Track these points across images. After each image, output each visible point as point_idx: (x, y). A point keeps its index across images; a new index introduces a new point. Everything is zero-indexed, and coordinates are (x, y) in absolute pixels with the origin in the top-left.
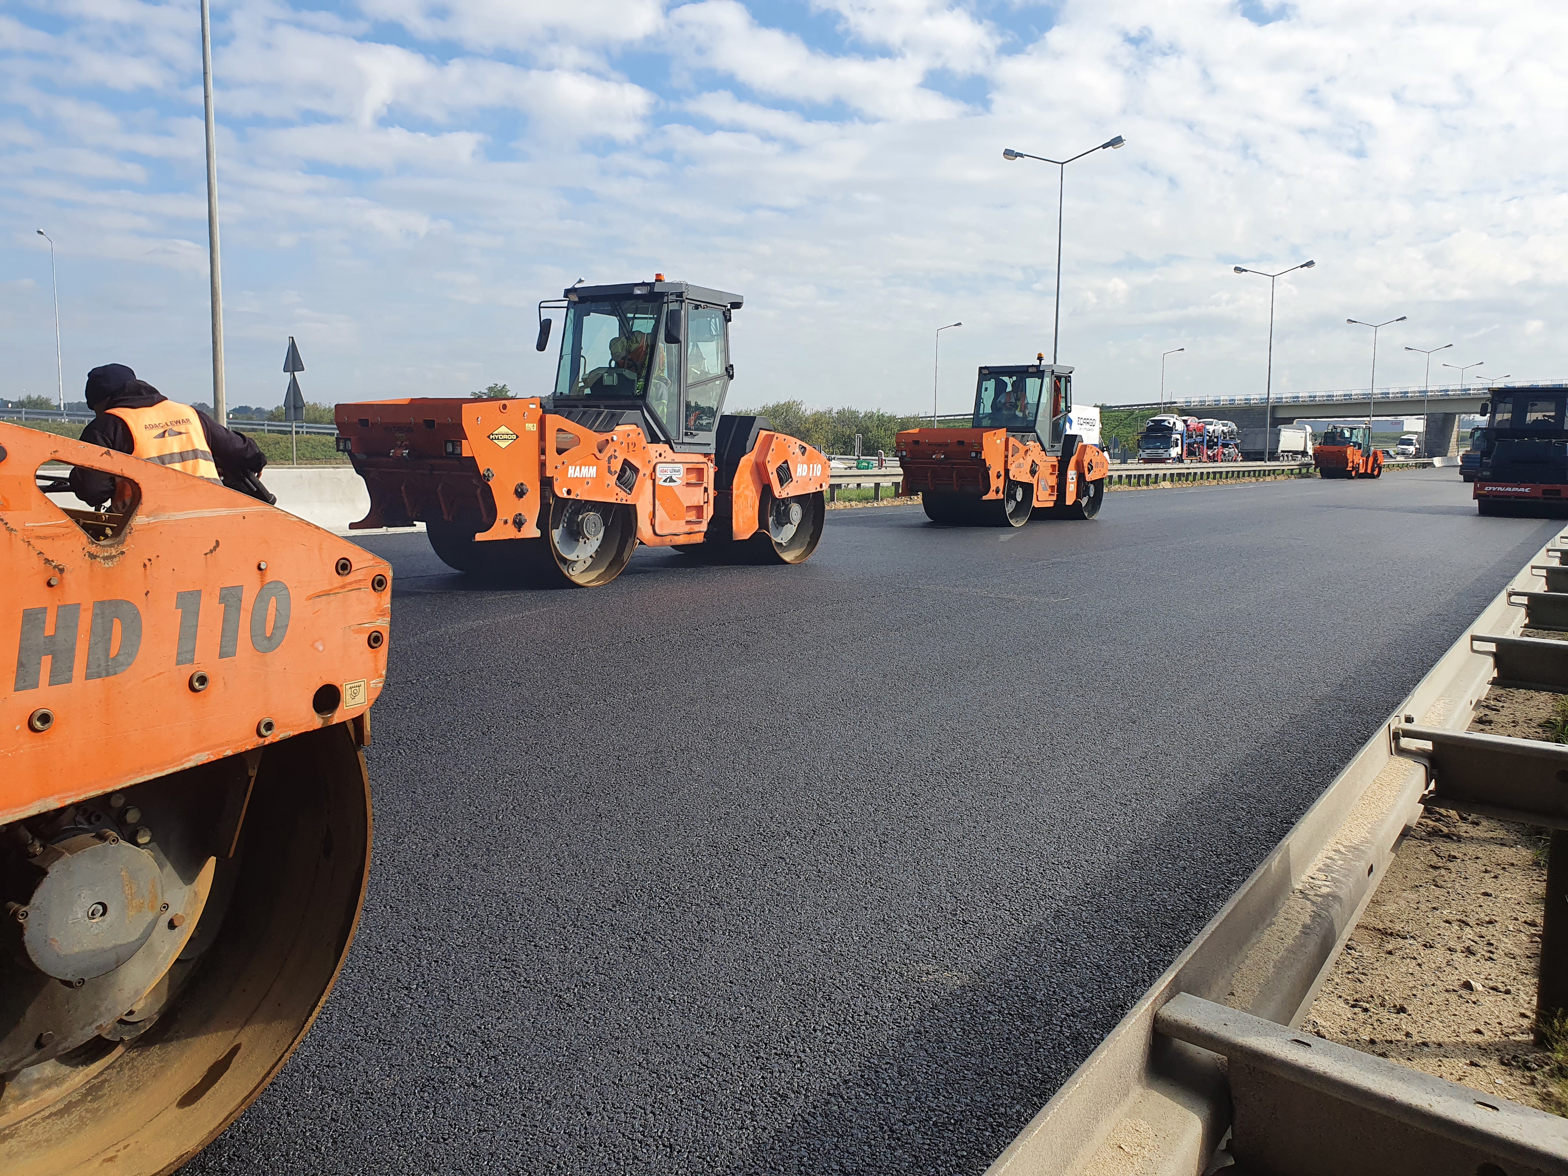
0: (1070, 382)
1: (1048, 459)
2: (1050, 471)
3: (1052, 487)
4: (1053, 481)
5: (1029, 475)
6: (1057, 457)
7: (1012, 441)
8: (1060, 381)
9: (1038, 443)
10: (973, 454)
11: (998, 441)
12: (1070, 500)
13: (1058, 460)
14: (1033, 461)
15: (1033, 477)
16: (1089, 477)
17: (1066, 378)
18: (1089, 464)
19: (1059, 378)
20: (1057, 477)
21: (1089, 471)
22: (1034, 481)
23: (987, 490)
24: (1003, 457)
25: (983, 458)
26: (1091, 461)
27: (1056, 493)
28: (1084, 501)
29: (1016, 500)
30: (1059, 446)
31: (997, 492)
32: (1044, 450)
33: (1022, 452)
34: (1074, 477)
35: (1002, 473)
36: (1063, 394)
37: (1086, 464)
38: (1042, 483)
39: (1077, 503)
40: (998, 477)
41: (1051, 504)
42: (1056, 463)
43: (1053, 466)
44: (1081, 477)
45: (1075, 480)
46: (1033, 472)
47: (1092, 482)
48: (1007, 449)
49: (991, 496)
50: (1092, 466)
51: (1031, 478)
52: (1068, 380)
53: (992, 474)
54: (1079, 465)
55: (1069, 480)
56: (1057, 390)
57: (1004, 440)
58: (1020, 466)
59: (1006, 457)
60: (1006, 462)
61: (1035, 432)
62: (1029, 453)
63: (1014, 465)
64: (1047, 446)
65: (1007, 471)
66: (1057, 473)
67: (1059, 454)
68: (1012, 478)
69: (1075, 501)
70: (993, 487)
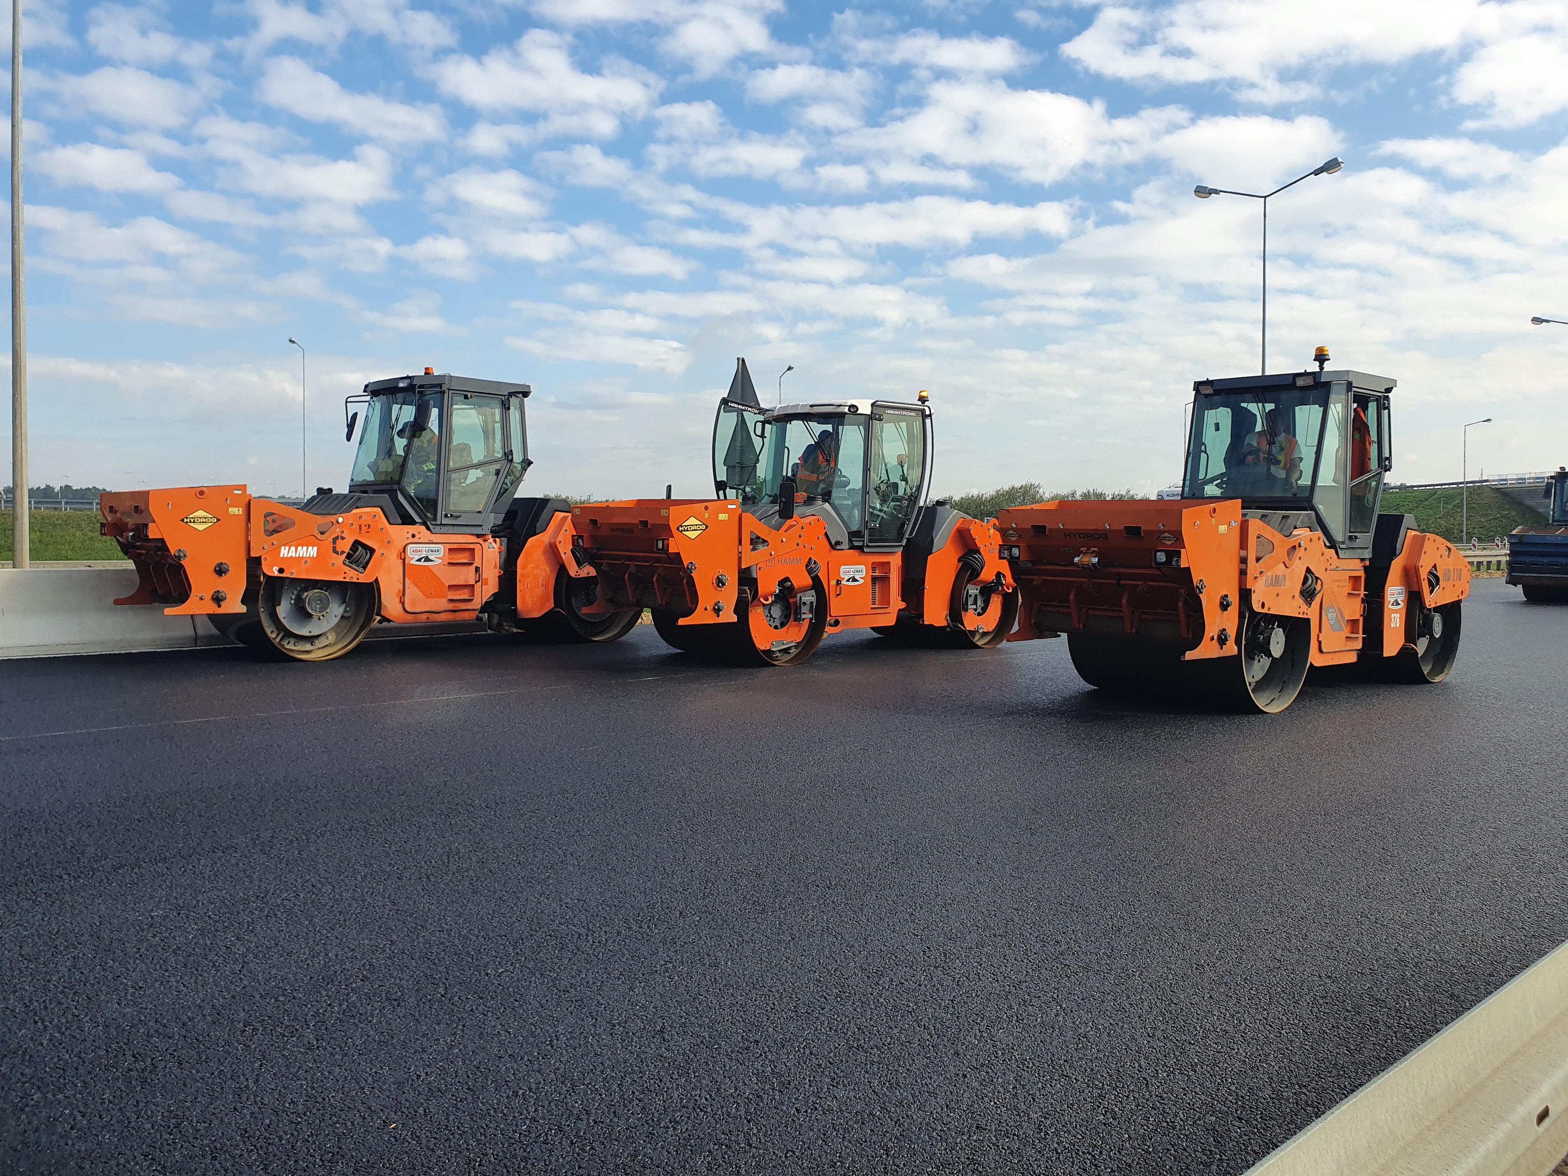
0: (1388, 408)
1: (1344, 564)
2: (1348, 589)
3: (1354, 623)
4: (1355, 609)
5: (1300, 601)
6: (1362, 560)
7: (1256, 526)
8: (1365, 409)
9: (1320, 533)
10: (1161, 557)
11: (1223, 528)
12: (1392, 646)
13: (1365, 567)
14: (1308, 570)
15: (1309, 604)
16: (1432, 600)
17: (1378, 399)
18: (1430, 573)
19: (1362, 400)
20: (1363, 601)
21: (1432, 586)
22: (1311, 613)
23: (1197, 636)
24: (1236, 561)
25: (1184, 564)
26: (1435, 567)
27: (1361, 635)
28: (1422, 645)
29: (1269, 654)
30: (1366, 539)
31: (1222, 640)
32: (1333, 545)
33: (1281, 551)
34: (1401, 599)
35: (1234, 599)
36: (1374, 436)
37: (1424, 574)
38: (1330, 616)
39: (1407, 653)
40: (1224, 606)
41: (1352, 658)
42: (1361, 573)
43: (1355, 579)
44: (1414, 598)
45: (1402, 604)
46: (1308, 594)
47: (1437, 609)
48: (1243, 543)
49: (1207, 650)
50: (1437, 579)
51: (1304, 607)
52: (1383, 403)
53: (1209, 602)
54: (1410, 575)
55: (1389, 606)
56: (1359, 427)
57: (1235, 524)
58: (1276, 581)
59: (1244, 560)
60: (1243, 573)
61: (1313, 508)
62: (1300, 552)
63: (1262, 581)
64: (1339, 536)
65: (1245, 595)
66: (1362, 592)
67: (1368, 554)
68: (1257, 608)
69: (1403, 650)
70: (1211, 630)
